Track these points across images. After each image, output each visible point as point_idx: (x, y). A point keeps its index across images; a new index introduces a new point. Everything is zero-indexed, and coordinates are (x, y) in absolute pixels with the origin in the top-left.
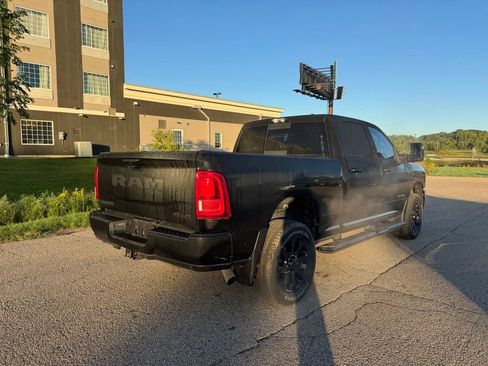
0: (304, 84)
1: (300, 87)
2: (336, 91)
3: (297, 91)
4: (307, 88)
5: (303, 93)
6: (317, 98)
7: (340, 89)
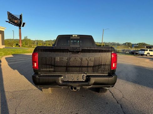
0: (9, 19)
1: (8, 20)
2: (22, 24)
3: (7, 22)
4: (11, 21)
5: (9, 23)
6: (15, 25)
7: (24, 24)
